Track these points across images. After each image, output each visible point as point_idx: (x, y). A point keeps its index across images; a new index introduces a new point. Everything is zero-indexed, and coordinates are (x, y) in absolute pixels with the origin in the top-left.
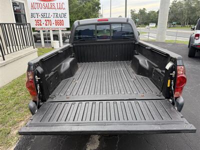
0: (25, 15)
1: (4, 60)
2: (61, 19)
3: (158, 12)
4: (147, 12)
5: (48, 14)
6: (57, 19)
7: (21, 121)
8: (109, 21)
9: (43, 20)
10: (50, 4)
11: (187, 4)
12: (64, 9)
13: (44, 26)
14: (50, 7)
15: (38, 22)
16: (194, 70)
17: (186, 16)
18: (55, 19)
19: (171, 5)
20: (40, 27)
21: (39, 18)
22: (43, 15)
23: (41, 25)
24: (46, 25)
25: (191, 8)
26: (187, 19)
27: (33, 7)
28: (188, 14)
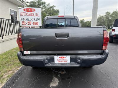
0: (17, 18)
1: (3, 39)
2: (37, 21)
3: (91, 22)
4: (85, 21)
5: (29, 19)
6: (34, 21)
7: (10, 70)
8: (65, 17)
9: (27, 22)
10: (31, 14)
11: (107, 18)
12: (39, 16)
13: (27, 25)
14: (31, 15)
15: (24, 23)
16: (113, 49)
17: (106, 24)
18: (33, 21)
19: (98, 18)
20: (24, 25)
21: (25, 21)
22: (27, 19)
23: (25, 24)
24: (28, 24)
25: (109, 20)
26: (107, 26)
27: (21, 15)
28: (107, 23)
